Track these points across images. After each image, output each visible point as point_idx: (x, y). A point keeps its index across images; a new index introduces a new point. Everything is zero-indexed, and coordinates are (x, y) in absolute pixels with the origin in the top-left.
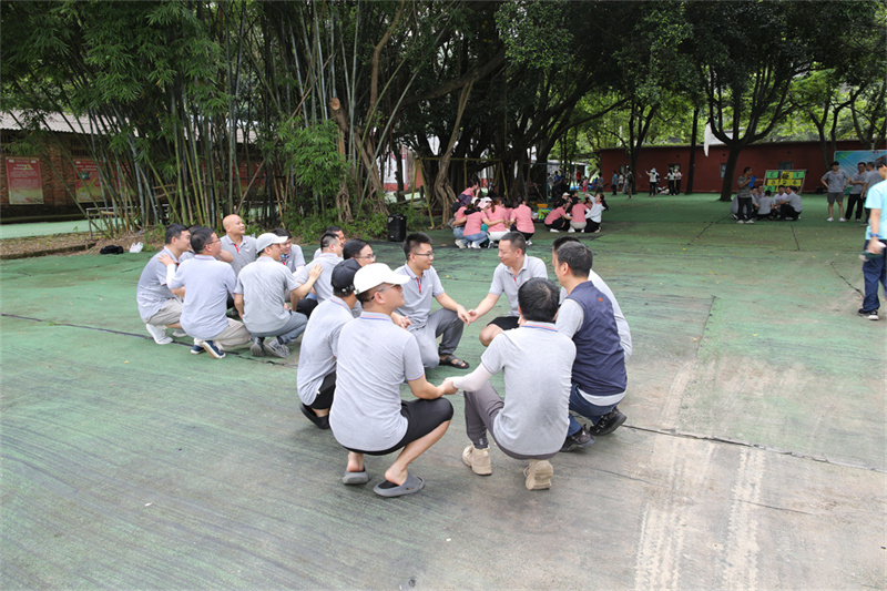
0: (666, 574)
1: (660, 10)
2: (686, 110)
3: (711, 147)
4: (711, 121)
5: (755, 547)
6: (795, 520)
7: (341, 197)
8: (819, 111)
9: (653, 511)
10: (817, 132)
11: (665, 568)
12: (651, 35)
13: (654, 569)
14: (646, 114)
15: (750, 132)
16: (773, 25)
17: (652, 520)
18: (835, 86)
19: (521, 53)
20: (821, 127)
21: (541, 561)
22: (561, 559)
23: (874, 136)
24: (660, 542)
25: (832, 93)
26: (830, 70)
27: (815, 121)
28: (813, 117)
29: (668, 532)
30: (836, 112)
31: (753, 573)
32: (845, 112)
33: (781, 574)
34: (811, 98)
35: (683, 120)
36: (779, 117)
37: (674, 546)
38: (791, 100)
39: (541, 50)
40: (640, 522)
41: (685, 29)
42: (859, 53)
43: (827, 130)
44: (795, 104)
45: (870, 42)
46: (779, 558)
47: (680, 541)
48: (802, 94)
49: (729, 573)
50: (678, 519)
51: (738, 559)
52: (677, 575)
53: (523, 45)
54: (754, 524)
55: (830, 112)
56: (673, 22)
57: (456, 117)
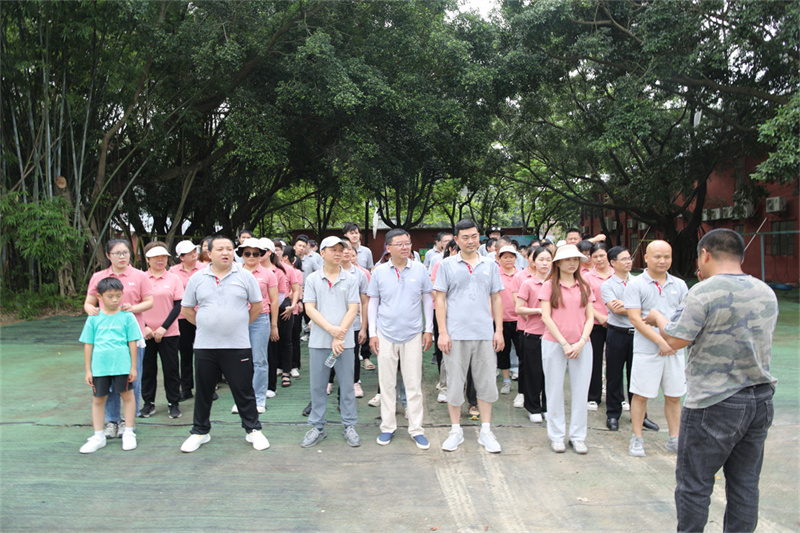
0: (463, 498)
1: (357, 133)
2: (360, 202)
3: (378, 231)
4: (380, 212)
5: (502, 476)
6: (515, 459)
7: (64, 271)
8: (449, 207)
9: (441, 469)
10: (449, 222)
11: (462, 494)
12: (351, 149)
13: (456, 496)
14: (328, 202)
15: (408, 220)
16: (428, 149)
17: (442, 474)
18: (458, 190)
19: (248, 152)
20: (451, 218)
21: (389, 508)
22: (402, 504)
23: (485, 225)
24: (452, 484)
25: (457, 195)
26: (456, 179)
27: (448, 214)
28: (446, 211)
29: (454, 478)
30: (461, 208)
31: (506, 487)
32: (466, 208)
33: (520, 485)
34: (445, 198)
35: (358, 209)
36: (426, 211)
37: (461, 484)
38: (433, 199)
39: (265, 152)
40: (436, 477)
41: (375, 147)
42: (473, 169)
43: (456, 220)
44: (436, 202)
45: (480, 163)
46: (516, 477)
47: (463, 481)
48: (440, 195)
49: (495, 490)
50: (456, 471)
51: (496, 482)
52: (469, 497)
53: (250, 146)
54: (497, 465)
55: (457, 207)
56: (366, 142)
57: (180, 199)
